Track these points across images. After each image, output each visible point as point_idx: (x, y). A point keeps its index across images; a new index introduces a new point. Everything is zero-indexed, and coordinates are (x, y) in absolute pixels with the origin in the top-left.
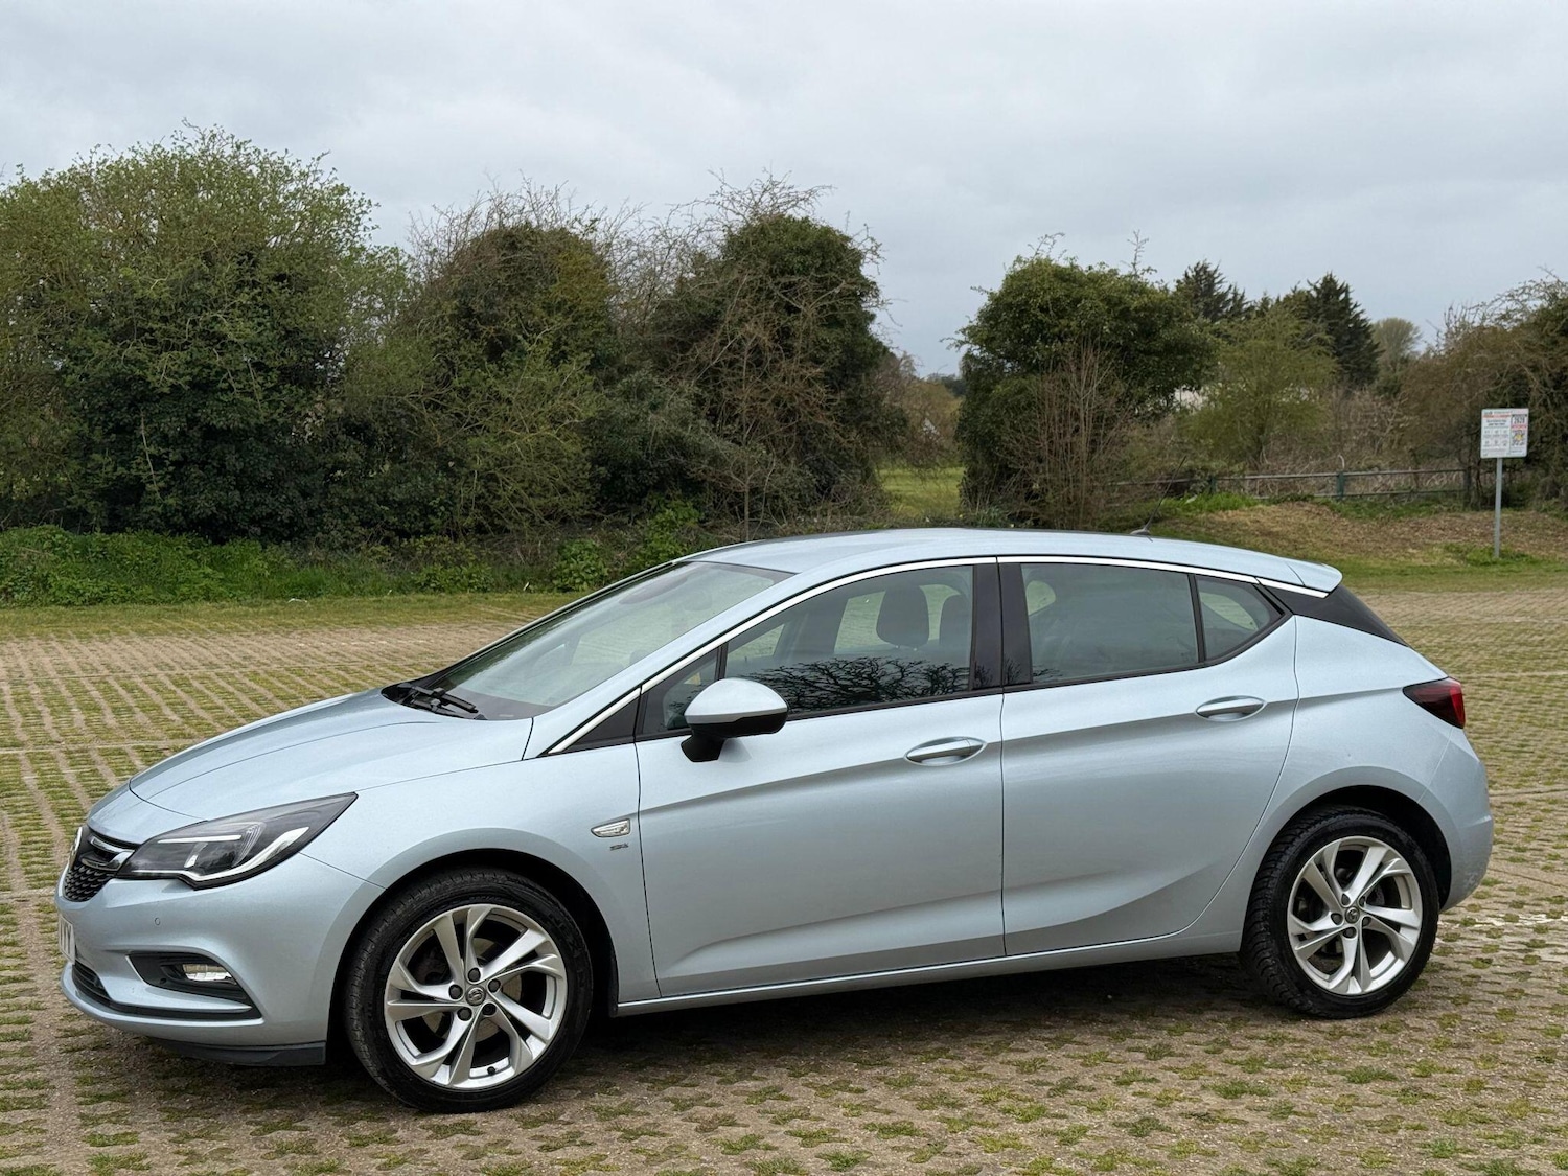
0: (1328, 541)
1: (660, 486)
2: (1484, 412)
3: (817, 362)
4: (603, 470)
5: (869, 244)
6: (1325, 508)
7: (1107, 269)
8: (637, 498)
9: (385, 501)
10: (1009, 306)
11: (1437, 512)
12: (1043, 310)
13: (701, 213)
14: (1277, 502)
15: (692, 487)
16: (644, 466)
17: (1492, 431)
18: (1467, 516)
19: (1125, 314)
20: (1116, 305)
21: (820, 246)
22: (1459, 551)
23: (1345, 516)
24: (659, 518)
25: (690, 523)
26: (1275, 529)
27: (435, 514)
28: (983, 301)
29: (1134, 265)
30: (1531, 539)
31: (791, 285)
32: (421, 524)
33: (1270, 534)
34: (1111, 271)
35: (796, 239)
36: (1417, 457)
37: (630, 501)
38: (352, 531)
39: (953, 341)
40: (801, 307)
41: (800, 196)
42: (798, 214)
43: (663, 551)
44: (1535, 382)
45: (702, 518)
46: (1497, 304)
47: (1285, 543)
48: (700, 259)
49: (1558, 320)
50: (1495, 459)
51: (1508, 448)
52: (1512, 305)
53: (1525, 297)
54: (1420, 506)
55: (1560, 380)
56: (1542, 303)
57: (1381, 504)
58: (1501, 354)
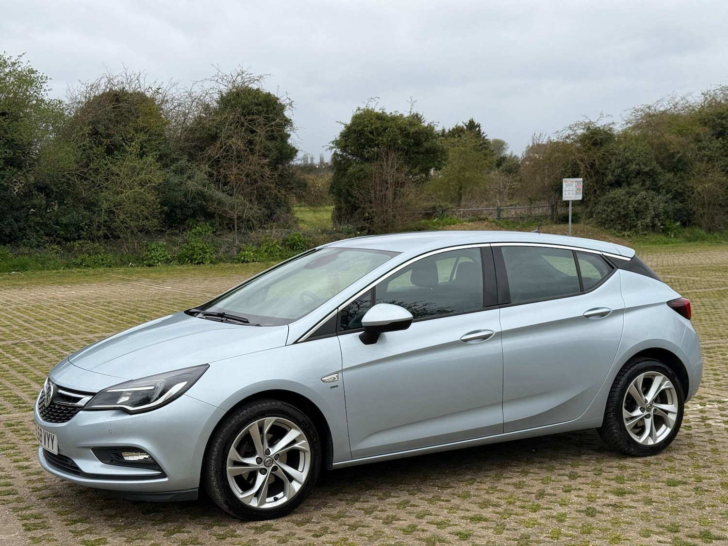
1: (193, 216)
2: (564, 180)
3: (265, 156)
4: (166, 208)
5: (288, 101)
6: (493, 224)
7: (398, 114)
8: (182, 221)
9: (57, 224)
10: (355, 131)
12: (372, 133)
13: (207, 85)
14: (472, 221)
15: (209, 216)
16: (185, 206)
17: (567, 189)
19: (407, 135)
20: (404, 131)
21: (265, 102)
24: (193, 231)
25: (209, 233)
27: (83, 230)
28: (342, 128)
29: (411, 112)
31: (252, 120)
32: (76, 235)
34: (401, 115)
35: (254, 98)
36: (531, 200)
37: (179, 223)
38: (41, 238)
39: (328, 147)
40: (258, 131)
41: (256, 78)
42: (254, 86)
43: (197, 246)
44: (582, 167)
45: (214, 230)
46: (564, 132)
48: (207, 107)
49: (590, 139)
50: (568, 201)
51: (574, 196)
52: (570, 132)
53: (576, 128)
54: (533, 222)
55: (592, 165)
56: (584, 131)
57: (517, 222)
58: (567, 154)
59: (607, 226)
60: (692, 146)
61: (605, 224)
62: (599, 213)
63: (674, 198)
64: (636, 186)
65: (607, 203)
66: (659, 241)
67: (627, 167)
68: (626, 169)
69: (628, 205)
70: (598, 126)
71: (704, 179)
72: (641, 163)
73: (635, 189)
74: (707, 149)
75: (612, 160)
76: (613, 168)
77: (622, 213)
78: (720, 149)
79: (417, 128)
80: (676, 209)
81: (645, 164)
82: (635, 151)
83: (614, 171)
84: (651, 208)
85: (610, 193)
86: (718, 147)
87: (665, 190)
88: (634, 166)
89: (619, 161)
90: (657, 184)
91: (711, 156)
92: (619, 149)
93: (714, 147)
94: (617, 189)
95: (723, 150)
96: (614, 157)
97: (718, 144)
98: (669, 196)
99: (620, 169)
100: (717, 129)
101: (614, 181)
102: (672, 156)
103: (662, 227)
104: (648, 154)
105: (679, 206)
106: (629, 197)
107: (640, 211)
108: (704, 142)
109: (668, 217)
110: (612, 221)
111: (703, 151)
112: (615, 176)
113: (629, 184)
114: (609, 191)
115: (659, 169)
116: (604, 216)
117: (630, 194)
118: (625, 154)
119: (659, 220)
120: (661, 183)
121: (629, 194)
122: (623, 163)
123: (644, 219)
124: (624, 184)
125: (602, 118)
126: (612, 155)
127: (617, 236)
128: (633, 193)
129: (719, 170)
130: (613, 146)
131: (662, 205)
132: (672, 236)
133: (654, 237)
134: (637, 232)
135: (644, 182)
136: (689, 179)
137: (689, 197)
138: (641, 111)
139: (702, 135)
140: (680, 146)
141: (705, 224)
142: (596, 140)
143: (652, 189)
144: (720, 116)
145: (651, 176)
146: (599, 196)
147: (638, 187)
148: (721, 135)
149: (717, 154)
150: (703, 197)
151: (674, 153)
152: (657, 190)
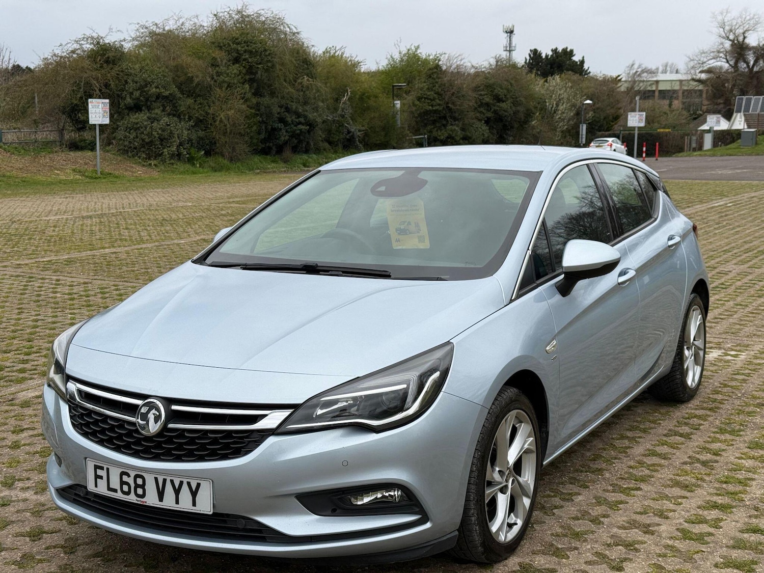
0: (11, 167)
2: (89, 100)
6: (1, 149)
11: (56, 152)
17: (93, 110)
18: (71, 153)
22: (80, 172)
23: (13, 154)
30: (108, 166)
36: (37, 123)
46: (69, 45)
49: (102, 55)
50: (95, 125)
51: (101, 119)
52: (76, 46)
53: (82, 42)
54: (41, 149)
55: (107, 86)
56: (92, 46)
57: (22, 147)
58: (78, 71)
59: (130, 154)
60: (210, 69)
61: (127, 151)
62: (120, 139)
63: (196, 125)
65: (129, 129)
66: (187, 171)
67: (146, 89)
68: (145, 92)
69: (152, 131)
70: (107, 41)
71: (224, 106)
72: (160, 86)
73: (157, 114)
74: (225, 75)
75: (129, 81)
76: (131, 90)
77: (147, 140)
78: (238, 76)
80: (199, 137)
81: (164, 88)
82: (152, 72)
83: (131, 93)
84: (176, 136)
85: (130, 118)
86: (235, 74)
87: (187, 117)
88: (154, 89)
89: (136, 83)
90: (178, 110)
91: (230, 83)
92: (135, 70)
93: (231, 73)
94: (137, 114)
95: (240, 77)
96: (131, 78)
97: (235, 71)
98: (192, 123)
99: (139, 92)
100: (233, 54)
101: (132, 104)
102: (191, 79)
103: (187, 156)
104: (165, 76)
105: (201, 134)
106: (152, 123)
107: (165, 139)
108: (221, 67)
109: (192, 145)
110: (135, 148)
111: (221, 76)
112: (134, 99)
113: (149, 109)
114: (128, 114)
115: (179, 95)
116: (126, 143)
117: (153, 120)
118: (141, 76)
119: (184, 149)
120: (182, 109)
121: (150, 119)
122: (141, 85)
123: (170, 147)
124: (143, 108)
125: (111, 33)
126: (127, 75)
127: (144, 165)
128: (155, 119)
129: (238, 97)
130: (127, 65)
131: (186, 132)
132: (198, 165)
133: (181, 167)
134: (164, 161)
135: (164, 107)
136: (209, 106)
137: (211, 124)
138: (146, 28)
139: (219, 59)
140: (198, 70)
141: (227, 154)
142: (108, 58)
143: (174, 115)
144: (235, 41)
145: (171, 101)
146: (117, 120)
147: (159, 112)
148: (236, 60)
149: (236, 81)
150: (225, 126)
151: (192, 77)
152: (179, 117)
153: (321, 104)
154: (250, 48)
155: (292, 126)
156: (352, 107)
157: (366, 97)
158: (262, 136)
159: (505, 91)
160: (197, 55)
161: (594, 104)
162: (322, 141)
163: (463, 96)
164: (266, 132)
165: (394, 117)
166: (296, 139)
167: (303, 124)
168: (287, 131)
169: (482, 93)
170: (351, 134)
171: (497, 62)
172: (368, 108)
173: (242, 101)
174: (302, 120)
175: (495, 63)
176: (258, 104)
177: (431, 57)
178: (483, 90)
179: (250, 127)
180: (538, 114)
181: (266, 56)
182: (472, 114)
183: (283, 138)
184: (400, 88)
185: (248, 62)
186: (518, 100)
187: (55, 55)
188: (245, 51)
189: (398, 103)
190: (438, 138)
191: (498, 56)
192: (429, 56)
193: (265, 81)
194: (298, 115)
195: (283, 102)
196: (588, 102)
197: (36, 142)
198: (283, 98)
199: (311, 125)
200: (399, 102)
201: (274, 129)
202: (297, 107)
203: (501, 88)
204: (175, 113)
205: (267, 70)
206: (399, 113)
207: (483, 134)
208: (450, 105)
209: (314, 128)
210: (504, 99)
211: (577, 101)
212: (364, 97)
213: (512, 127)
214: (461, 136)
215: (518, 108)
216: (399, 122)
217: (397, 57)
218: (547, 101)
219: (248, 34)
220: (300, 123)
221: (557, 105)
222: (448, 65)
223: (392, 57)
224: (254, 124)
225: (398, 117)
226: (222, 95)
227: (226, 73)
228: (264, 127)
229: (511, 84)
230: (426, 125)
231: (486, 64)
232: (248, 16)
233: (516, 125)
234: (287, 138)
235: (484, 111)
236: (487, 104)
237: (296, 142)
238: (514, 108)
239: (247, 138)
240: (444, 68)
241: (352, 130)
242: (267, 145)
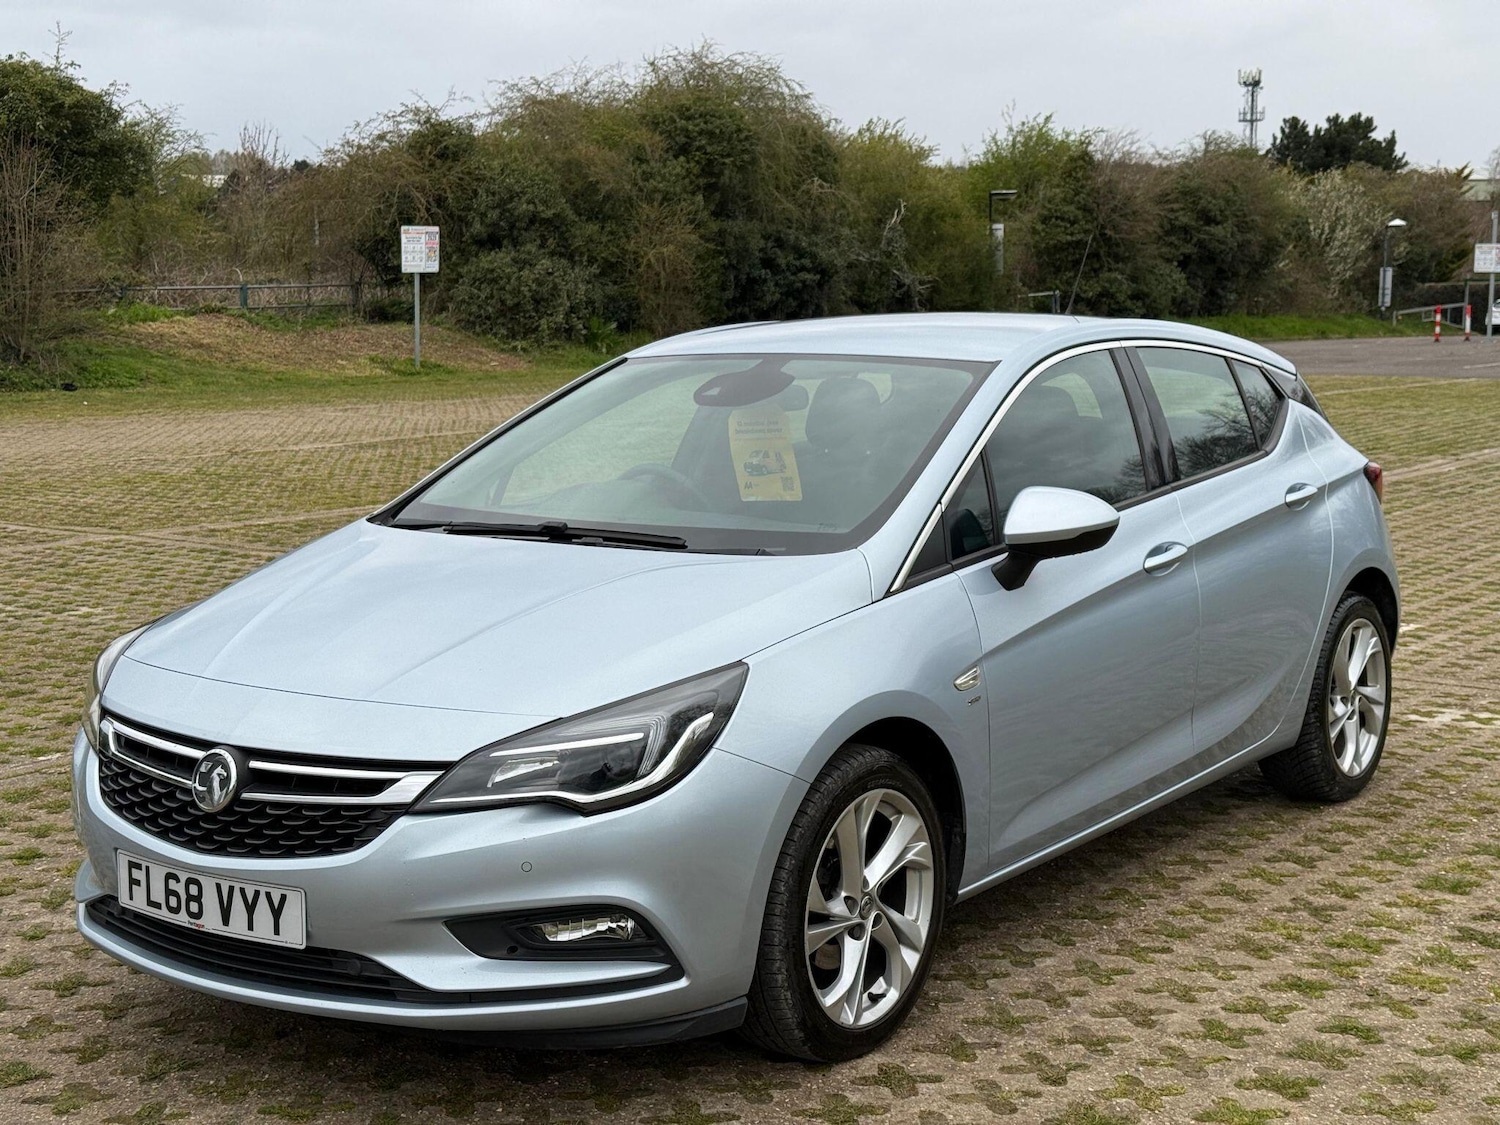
0: (259, 352)
2: (403, 228)
6: (242, 320)
7: (27, 61)
11: (343, 325)
14: (193, 314)
17: (410, 248)
18: (373, 329)
19: (57, 110)
20: (48, 100)
22: (382, 362)
23: (265, 328)
26: (205, 341)
29: (57, 58)
30: (437, 350)
33: (201, 346)
34: (33, 62)
36: (310, 271)
44: (420, 200)
46: (373, 124)
47: (221, 356)
49: (435, 143)
50: (412, 275)
51: (423, 263)
52: (387, 126)
53: (399, 119)
54: (317, 319)
55: (440, 201)
56: (416, 127)
57: (284, 317)
58: (388, 174)
59: (478, 329)
60: (631, 168)
61: (474, 323)
62: (462, 301)
63: (602, 274)
64: (532, 247)
65: (478, 282)
66: (583, 361)
67: (509, 206)
68: (508, 211)
69: (520, 285)
70: (444, 118)
71: (656, 238)
72: (536, 201)
73: (529, 253)
74: (659, 179)
75: (480, 191)
76: (482, 209)
77: (509, 303)
78: (684, 178)
79: (78, 96)
80: (607, 297)
81: (544, 202)
82: (523, 173)
83: (483, 215)
84: (564, 294)
85: (480, 261)
86: (677, 175)
87: (585, 258)
88: (524, 206)
89: (494, 194)
90: (570, 245)
91: (667, 193)
92: (492, 169)
93: (670, 174)
94: (493, 253)
95: (687, 181)
96: (484, 185)
97: (678, 169)
98: (595, 269)
99: (498, 211)
100: (678, 139)
101: (485, 235)
102: (593, 188)
103: (584, 332)
104: (547, 182)
105: (612, 289)
106: (520, 270)
107: (543, 299)
108: (652, 163)
109: (593, 312)
110: (488, 318)
111: (651, 181)
112: (488, 226)
113: (516, 243)
114: (476, 255)
115: (572, 217)
116: (473, 308)
117: (522, 264)
118: (503, 181)
119: (579, 318)
120: (578, 242)
121: (517, 262)
122: (502, 199)
123: (551, 315)
124: (505, 242)
125: (451, 102)
126: (478, 180)
127: (502, 350)
128: (525, 262)
129: (683, 221)
130: (479, 161)
131: (582, 287)
132: (604, 350)
133: (572, 352)
134: (539, 342)
135: (544, 239)
136: (628, 237)
137: (631, 272)
138: (520, 90)
139: (649, 150)
140: (608, 169)
141: (660, 328)
142: (446, 148)
143: (562, 255)
144: (684, 113)
145: (558, 228)
146: (456, 265)
147: (534, 250)
148: (684, 150)
149: (678, 189)
150: (658, 274)
151: (597, 182)
152: (571, 258)
153: (846, 231)
154: (710, 127)
155: (788, 274)
156: (908, 235)
157: (938, 216)
158: (729, 294)
159: (1222, 203)
160: (609, 141)
161: (1410, 228)
162: (846, 302)
163: (1134, 213)
164: (736, 286)
165: (991, 254)
166: (795, 299)
167: (809, 271)
168: (776, 285)
169: (1175, 206)
170: (905, 289)
171: (1207, 144)
172: (940, 238)
173: (689, 227)
174: (807, 262)
175: (1203, 147)
176: (721, 233)
177: (1072, 138)
178: (1176, 200)
179: (705, 276)
180: (1291, 247)
181: (740, 141)
182: (1152, 249)
183: (768, 298)
184: (1004, 198)
185: (705, 153)
186: (1248, 219)
187: (348, 142)
188: (701, 133)
189: (999, 229)
190: (1083, 295)
191: (1209, 133)
192: (1068, 135)
193: (737, 190)
194: (800, 253)
195: (771, 229)
196: (1398, 222)
197: (309, 306)
198: (772, 220)
199: (825, 273)
200: (1000, 226)
201: (753, 281)
202: (797, 238)
203: (1214, 196)
204: (563, 250)
205: (741, 169)
206: (1001, 247)
207: (1175, 289)
208: (1109, 232)
209: (831, 277)
210: (1219, 218)
211: (1375, 220)
212: (933, 217)
213: (1236, 274)
214: (1129, 293)
215: (1249, 236)
216: (1000, 266)
217: (1004, 137)
218: (1310, 221)
219: (707, 100)
220: (803, 269)
221: (1333, 230)
222: (1107, 152)
223: (994, 138)
224: (714, 271)
225: (1000, 254)
226: (653, 217)
227: (660, 175)
228: (732, 277)
229: (1235, 188)
230: (1058, 270)
231: (1184, 150)
232: (713, 65)
233: (1244, 271)
234: (778, 296)
235: (1176, 242)
236: (1185, 229)
237: (794, 304)
238: (1239, 237)
239: (698, 298)
240: (1098, 157)
241: (907, 281)
242: (739, 310)
